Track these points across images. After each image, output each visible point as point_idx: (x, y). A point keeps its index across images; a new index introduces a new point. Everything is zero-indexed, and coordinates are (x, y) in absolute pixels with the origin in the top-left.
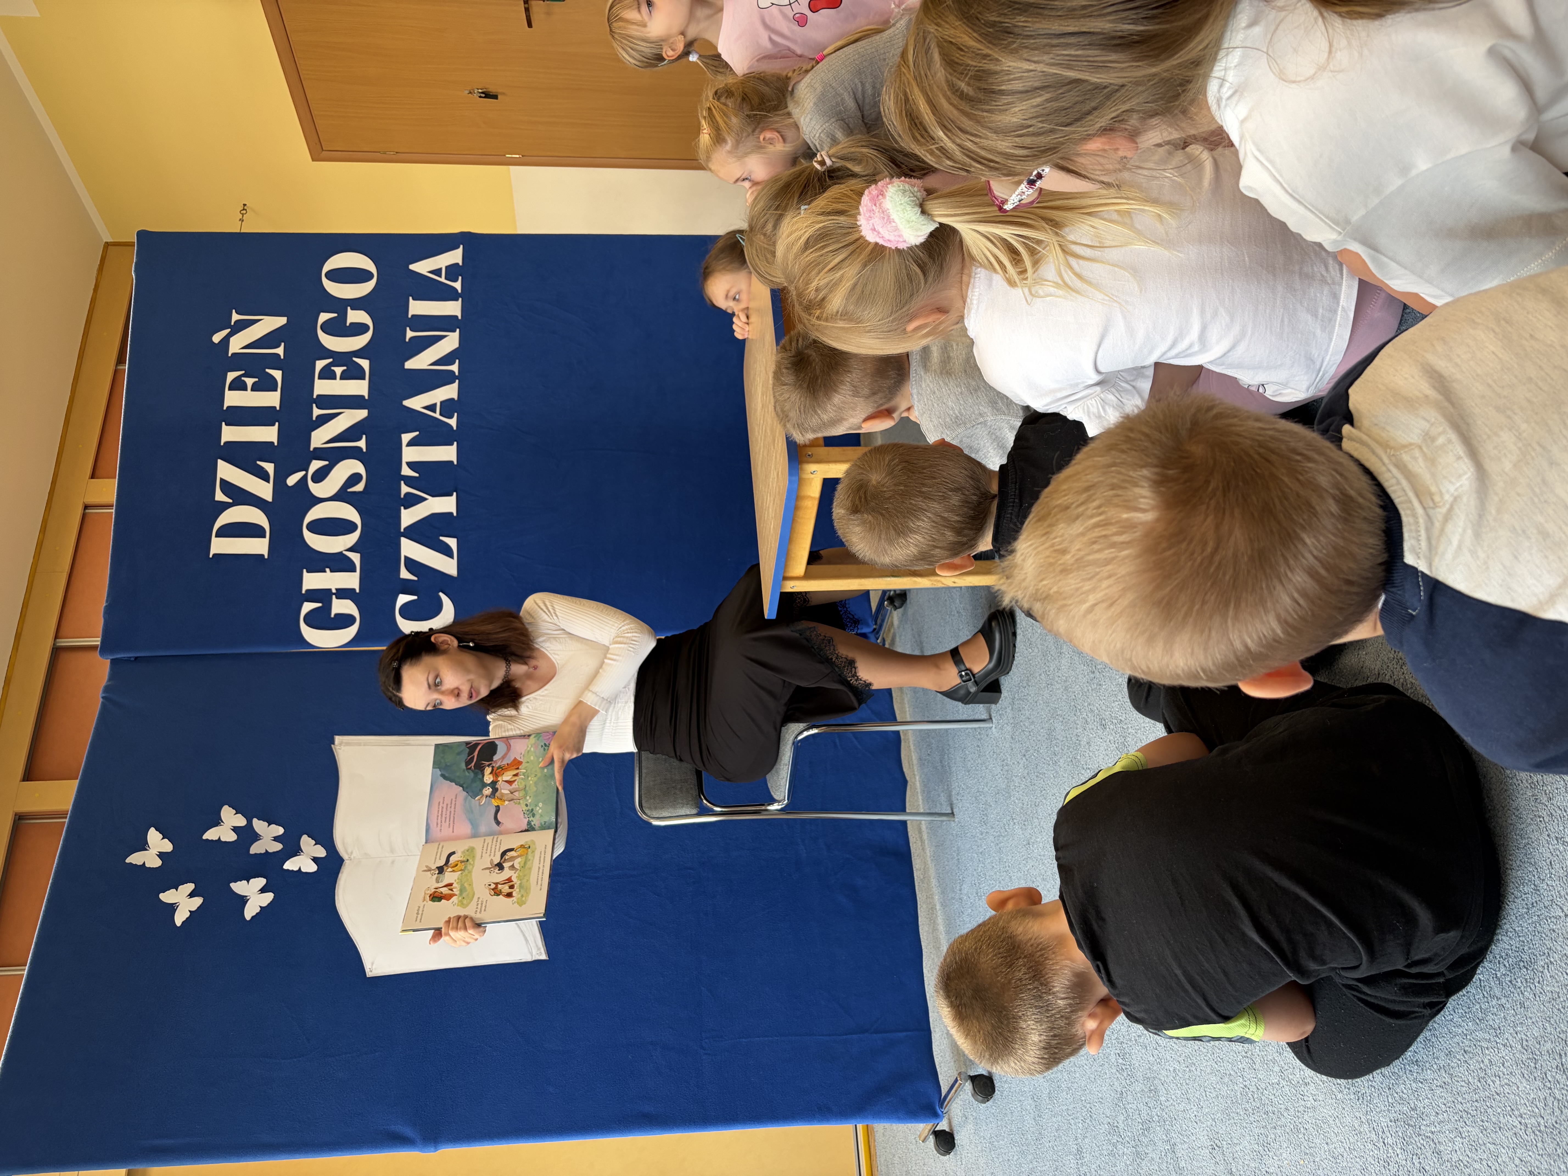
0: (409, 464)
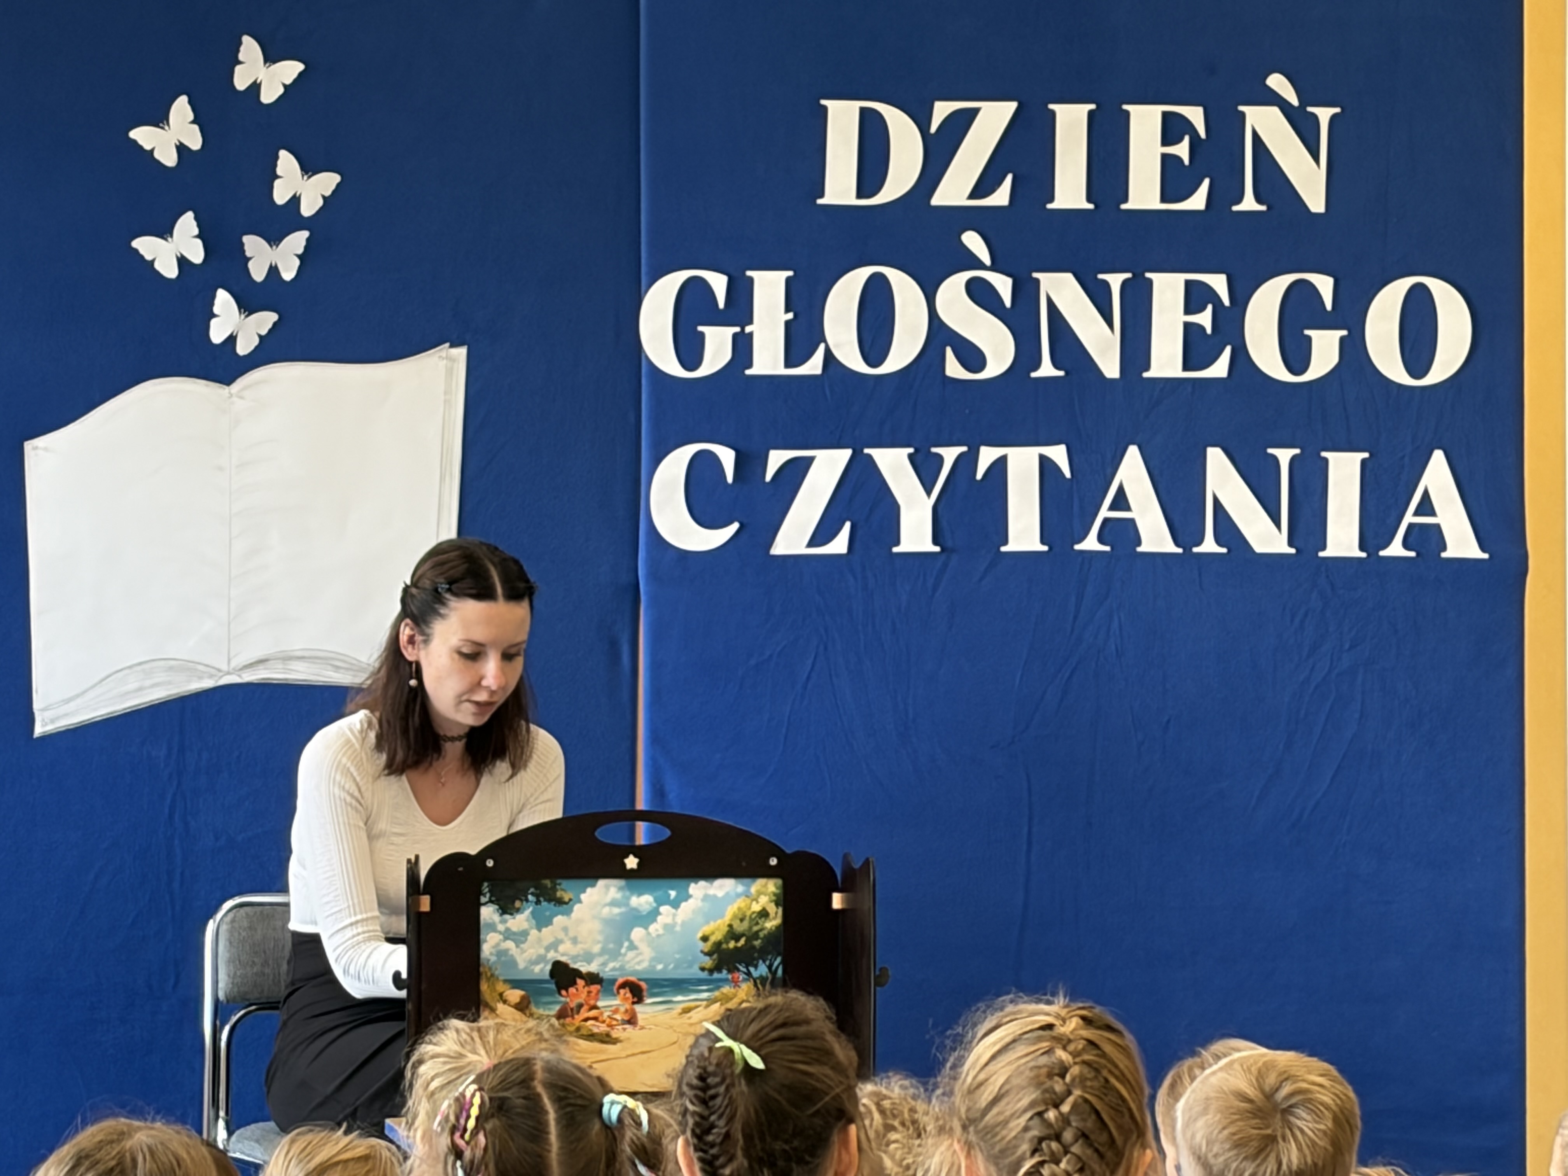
0: (1002, 462)
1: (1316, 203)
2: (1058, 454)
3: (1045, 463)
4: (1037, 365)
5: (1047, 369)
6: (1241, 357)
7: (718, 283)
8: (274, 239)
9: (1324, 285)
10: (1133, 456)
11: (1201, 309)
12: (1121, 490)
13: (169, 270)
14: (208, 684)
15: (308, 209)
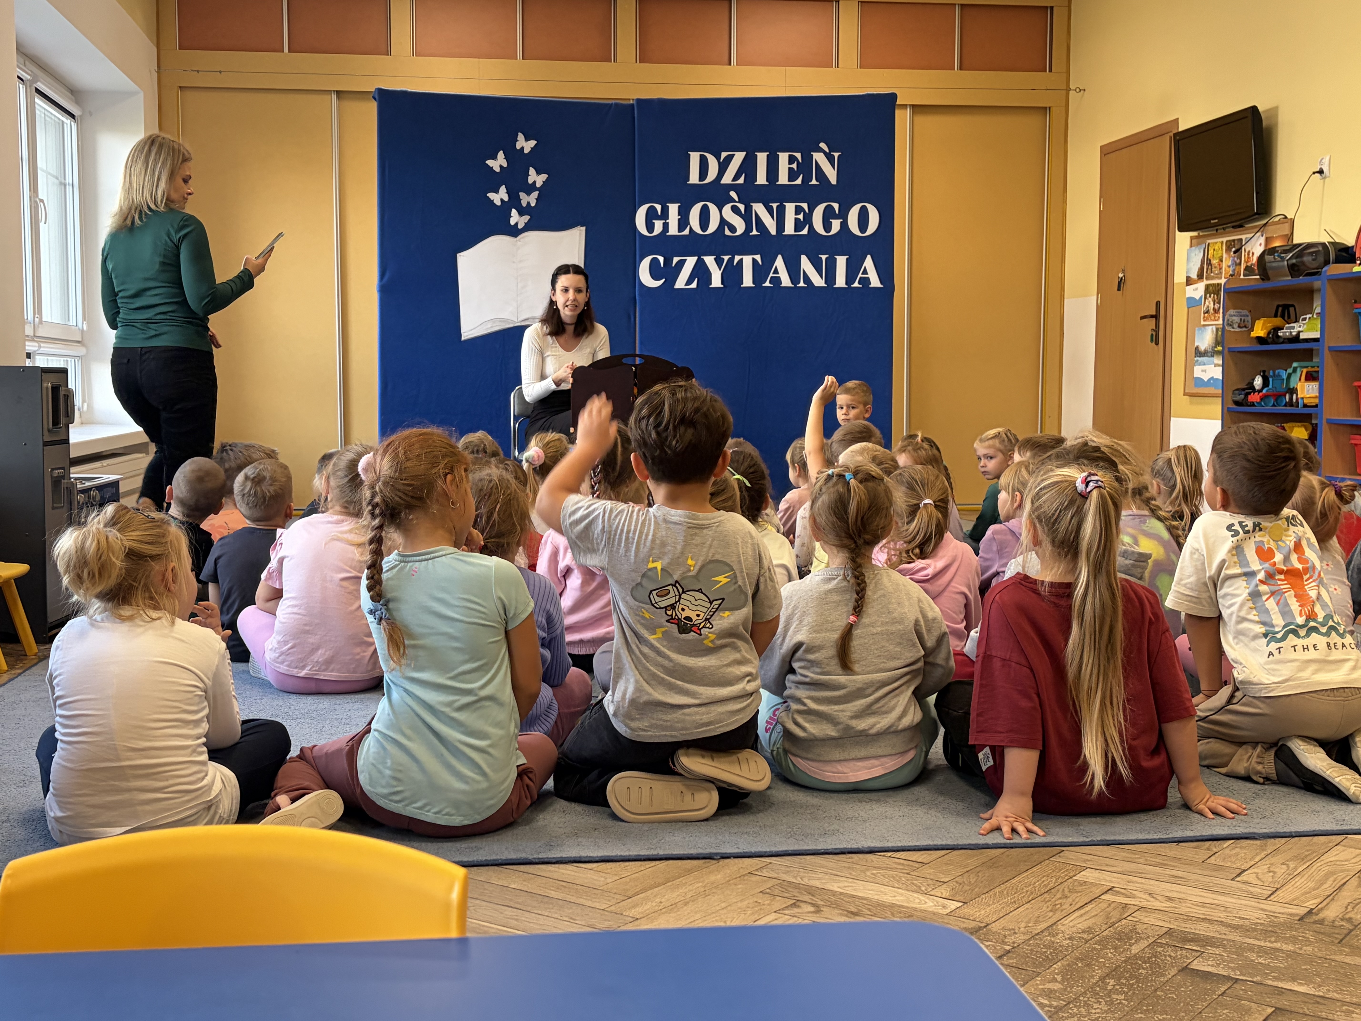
1: (834, 181)
2: (758, 258)
3: (754, 260)
4: (752, 231)
5: (755, 232)
6: (811, 228)
7: (658, 207)
8: (529, 194)
9: (836, 206)
10: (780, 257)
11: (800, 214)
12: (776, 268)
13: (498, 203)
14: (511, 325)
15: (538, 185)
